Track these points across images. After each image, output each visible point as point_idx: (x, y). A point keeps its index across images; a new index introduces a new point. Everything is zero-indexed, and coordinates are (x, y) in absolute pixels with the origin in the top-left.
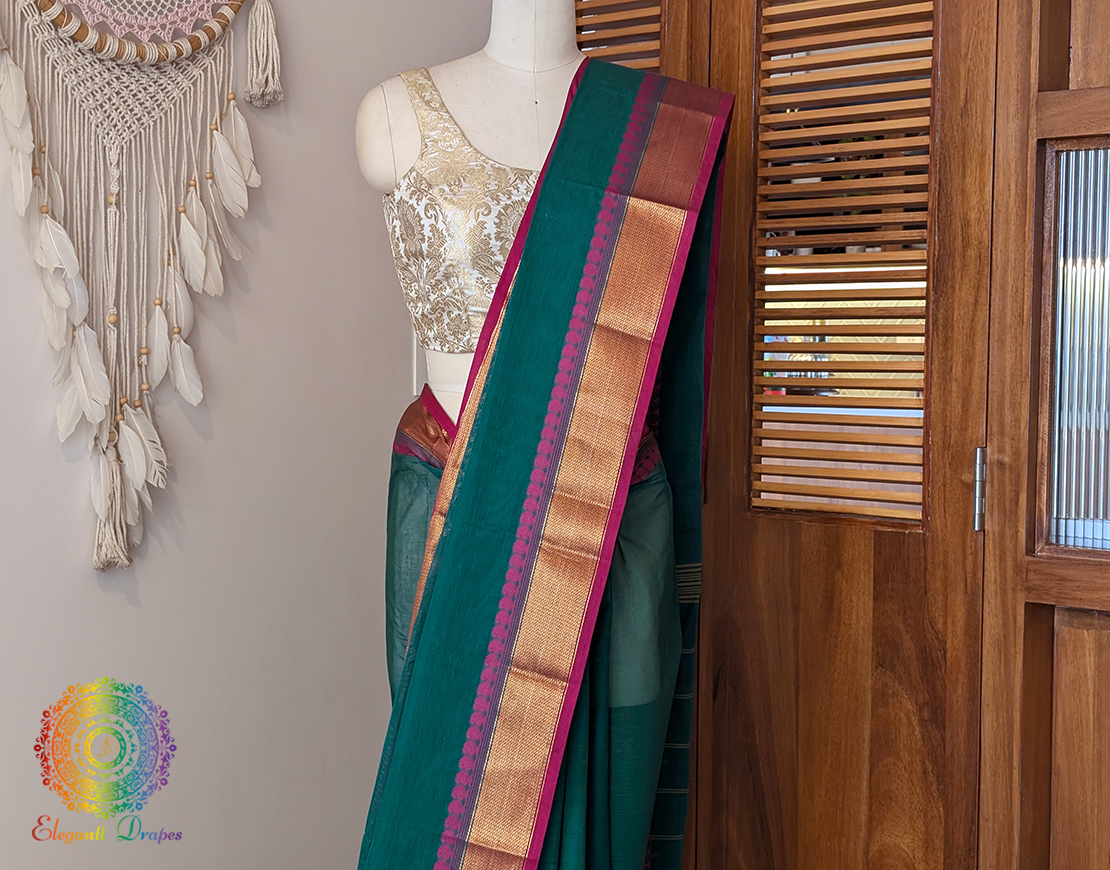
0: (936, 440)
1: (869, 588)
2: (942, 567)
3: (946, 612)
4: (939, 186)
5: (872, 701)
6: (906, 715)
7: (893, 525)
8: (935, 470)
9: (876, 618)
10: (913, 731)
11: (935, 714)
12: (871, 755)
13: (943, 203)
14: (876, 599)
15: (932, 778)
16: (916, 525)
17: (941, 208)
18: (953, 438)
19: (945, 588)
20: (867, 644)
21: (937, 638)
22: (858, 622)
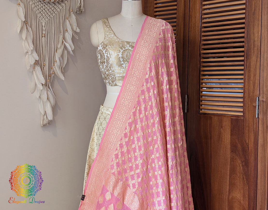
0: (247, 95)
1: (229, 132)
2: (248, 127)
3: (249, 139)
4: (247, 32)
5: (230, 161)
6: (238, 164)
7: (235, 117)
8: (246, 103)
9: (231, 140)
10: (241, 168)
11: (246, 163)
12: (230, 174)
13: (248, 36)
14: (231, 135)
15: (245, 180)
16: (241, 117)
17: (248, 37)
18: (251, 95)
19: (249, 132)
20: (229, 146)
21: (247, 145)
22: (226, 141)
